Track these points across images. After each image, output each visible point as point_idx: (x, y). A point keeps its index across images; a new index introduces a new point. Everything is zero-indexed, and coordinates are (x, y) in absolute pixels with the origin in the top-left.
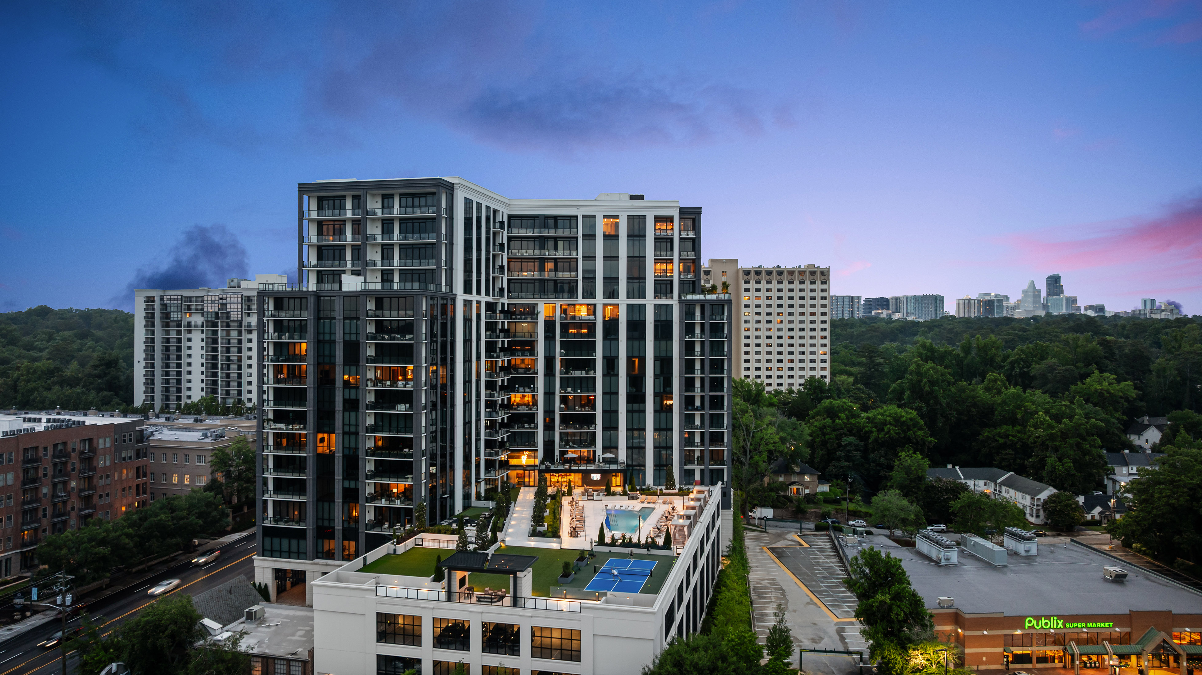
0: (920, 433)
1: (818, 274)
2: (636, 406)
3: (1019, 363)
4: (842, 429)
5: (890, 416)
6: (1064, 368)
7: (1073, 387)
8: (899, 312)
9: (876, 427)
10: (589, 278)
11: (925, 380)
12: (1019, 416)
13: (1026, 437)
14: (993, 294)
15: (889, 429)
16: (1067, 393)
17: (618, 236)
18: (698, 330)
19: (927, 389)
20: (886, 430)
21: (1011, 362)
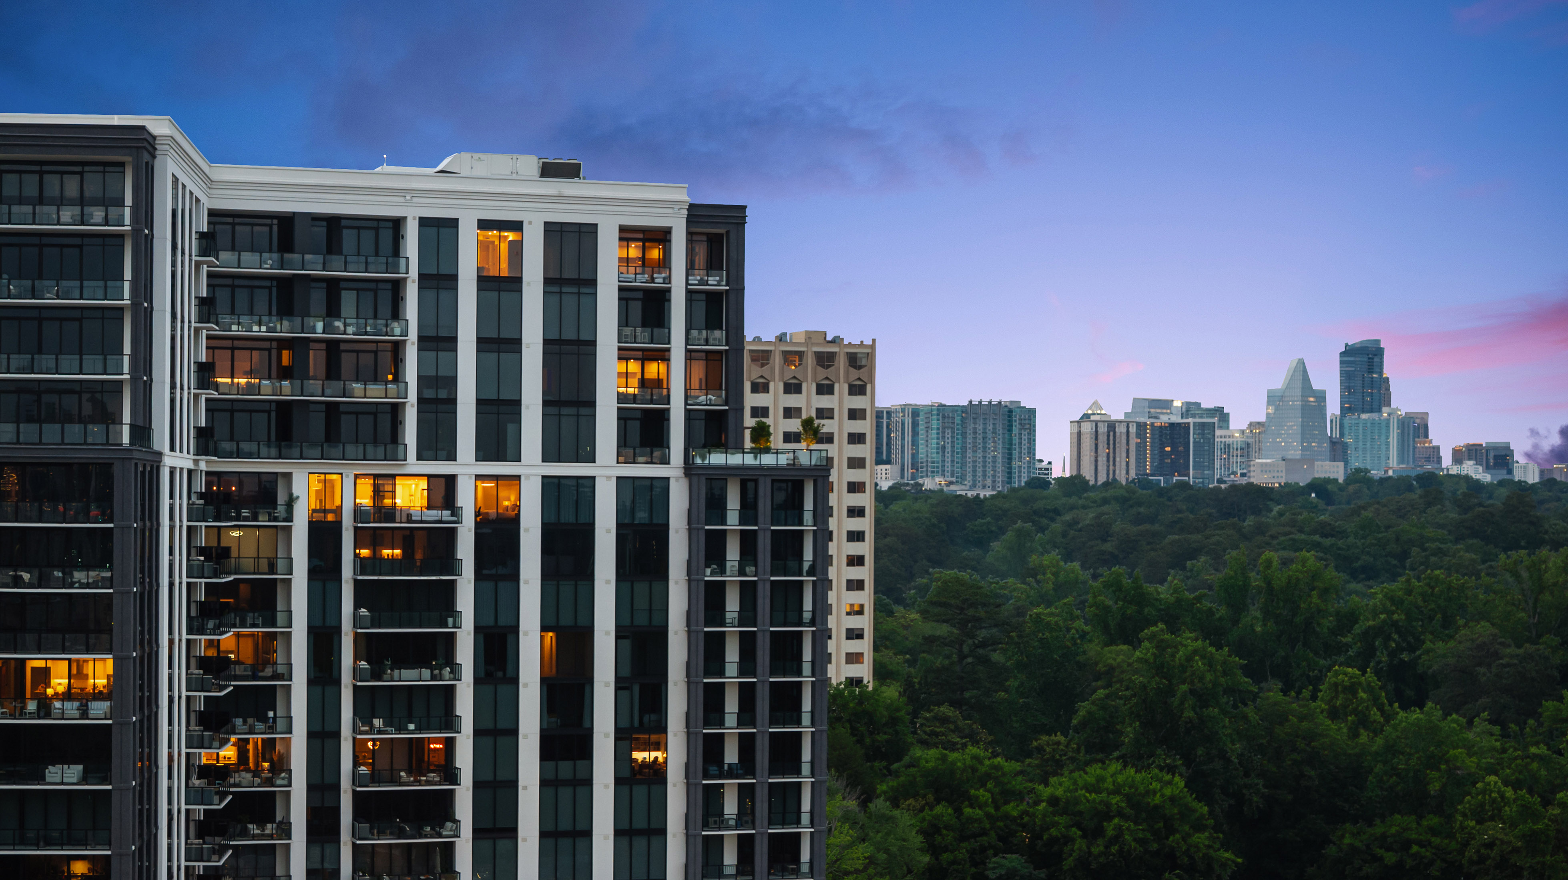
0: (1201, 838)
1: (842, 362)
2: (565, 768)
3: (1388, 638)
4: (984, 833)
5: (1117, 791)
6: (1521, 651)
7: (1549, 705)
8: (888, 462)
9: (1079, 826)
10: (437, 401)
11: (1184, 687)
12: (1434, 787)
13: (1454, 845)
14: (1177, 403)
15: (1119, 828)
16: (1531, 722)
17: (519, 280)
18: (733, 554)
19: (1189, 714)
20: (1110, 832)
21: (1366, 633)
